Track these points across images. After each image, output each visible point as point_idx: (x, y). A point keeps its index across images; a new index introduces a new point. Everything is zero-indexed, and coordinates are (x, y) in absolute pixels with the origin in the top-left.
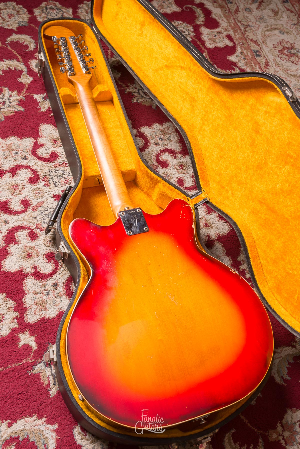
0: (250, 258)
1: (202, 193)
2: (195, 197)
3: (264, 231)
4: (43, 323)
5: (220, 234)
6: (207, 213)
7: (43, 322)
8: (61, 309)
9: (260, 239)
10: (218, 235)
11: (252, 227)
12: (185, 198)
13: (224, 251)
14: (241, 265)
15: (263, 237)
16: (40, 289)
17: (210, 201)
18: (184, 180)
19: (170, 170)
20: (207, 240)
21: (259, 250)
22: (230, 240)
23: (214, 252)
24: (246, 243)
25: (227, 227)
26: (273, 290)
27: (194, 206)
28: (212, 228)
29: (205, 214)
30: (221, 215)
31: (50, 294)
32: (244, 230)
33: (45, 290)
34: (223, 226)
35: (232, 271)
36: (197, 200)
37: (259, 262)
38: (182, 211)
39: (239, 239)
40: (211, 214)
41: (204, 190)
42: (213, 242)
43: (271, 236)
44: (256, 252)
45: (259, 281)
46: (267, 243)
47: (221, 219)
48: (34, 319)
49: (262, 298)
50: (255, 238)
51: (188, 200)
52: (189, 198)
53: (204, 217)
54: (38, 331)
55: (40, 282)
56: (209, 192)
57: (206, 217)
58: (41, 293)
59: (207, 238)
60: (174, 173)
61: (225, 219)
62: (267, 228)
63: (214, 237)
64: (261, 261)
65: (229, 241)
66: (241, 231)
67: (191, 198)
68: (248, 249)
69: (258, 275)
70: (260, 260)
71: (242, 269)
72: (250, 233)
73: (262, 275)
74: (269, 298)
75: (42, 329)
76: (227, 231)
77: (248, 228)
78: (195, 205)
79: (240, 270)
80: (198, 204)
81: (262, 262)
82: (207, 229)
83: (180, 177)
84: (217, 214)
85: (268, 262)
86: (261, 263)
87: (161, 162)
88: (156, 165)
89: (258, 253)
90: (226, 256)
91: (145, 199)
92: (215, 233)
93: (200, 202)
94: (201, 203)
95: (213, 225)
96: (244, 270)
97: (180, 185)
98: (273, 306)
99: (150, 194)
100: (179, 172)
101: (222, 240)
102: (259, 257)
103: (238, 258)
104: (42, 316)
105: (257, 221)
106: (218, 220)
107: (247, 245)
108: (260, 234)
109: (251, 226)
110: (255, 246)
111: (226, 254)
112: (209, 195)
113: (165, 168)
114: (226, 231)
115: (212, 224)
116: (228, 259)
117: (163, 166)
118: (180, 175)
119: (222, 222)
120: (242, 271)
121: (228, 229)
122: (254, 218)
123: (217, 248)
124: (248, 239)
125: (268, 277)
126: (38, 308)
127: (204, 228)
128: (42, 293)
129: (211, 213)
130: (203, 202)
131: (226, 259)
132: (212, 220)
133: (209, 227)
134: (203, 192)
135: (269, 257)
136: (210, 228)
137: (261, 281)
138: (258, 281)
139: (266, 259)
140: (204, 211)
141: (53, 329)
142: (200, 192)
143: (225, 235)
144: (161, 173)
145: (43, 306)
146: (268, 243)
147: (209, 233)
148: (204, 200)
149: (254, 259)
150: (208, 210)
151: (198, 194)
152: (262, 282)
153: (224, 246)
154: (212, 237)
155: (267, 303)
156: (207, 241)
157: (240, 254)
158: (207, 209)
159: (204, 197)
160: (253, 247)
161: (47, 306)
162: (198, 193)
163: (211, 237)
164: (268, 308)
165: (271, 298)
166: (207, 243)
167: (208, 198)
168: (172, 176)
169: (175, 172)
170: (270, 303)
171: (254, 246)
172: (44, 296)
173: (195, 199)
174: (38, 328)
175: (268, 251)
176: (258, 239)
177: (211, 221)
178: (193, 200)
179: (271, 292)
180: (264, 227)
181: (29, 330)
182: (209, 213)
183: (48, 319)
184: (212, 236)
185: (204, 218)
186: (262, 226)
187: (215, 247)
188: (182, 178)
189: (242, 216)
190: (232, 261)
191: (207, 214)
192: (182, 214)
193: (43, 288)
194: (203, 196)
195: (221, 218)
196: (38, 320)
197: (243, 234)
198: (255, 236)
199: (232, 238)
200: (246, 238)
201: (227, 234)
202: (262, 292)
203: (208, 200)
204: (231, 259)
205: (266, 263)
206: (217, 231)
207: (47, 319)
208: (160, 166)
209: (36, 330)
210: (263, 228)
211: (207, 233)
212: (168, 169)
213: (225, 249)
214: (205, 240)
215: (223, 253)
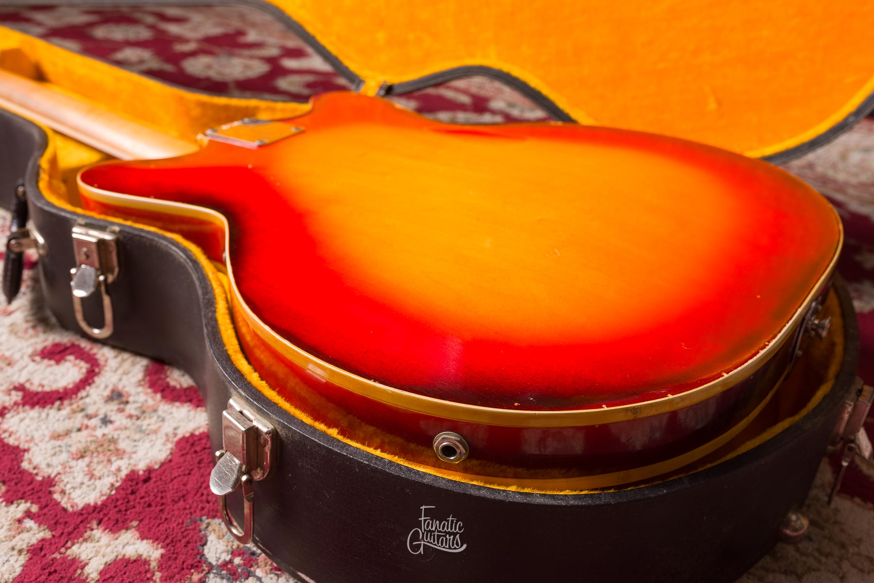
4: (140, 485)
7: (137, 484)
8: (175, 435)
16: (67, 421)
31: (113, 419)
33: (89, 417)
48: (97, 490)
54: (133, 510)
55: (59, 409)
58: (79, 430)
75: (147, 499)
104: (124, 473)
126: (95, 460)
128: (84, 427)
141: (185, 485)
145: (109, 450)
161: (122, 445)
172: (94, 428)
174: (132, 503)
181: (99, 523)
183: (149, 471)
193: (80, 416)
196: (112, 485)
207: (145, 471)
209: (126, 510)
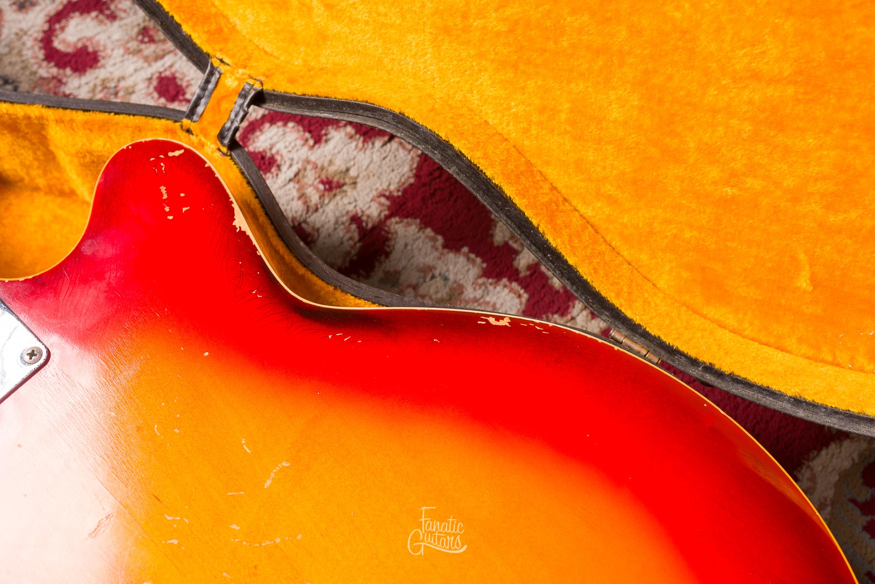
0: (535, 222)
1: (220, 74)
2: (206, 104)
3: (531, 84)
5: (392, 188)
6: (311, 142)
9: (533, 127)
10: (384, 196)
11: (476, 96)
12: (173, 132)
13: (434, 240)
14: (517, 253)
15: (542, 110)
17: (268, 87)
18: (178, 75)
19: (111, 69)
20: (356, 236)
21: (552, 173)
22: (435, 190)
23: (403, 263)
24: (489, 173)
25: (402, 153)
26: (686, 297)
27: (222, 143)
28: (355, 183)
29: (306, 148)
30: (361, 125)
32: (450, 126)
34: (387, 159)
35: (492, 320)
36: (220, 111)
37: (576, 221)
38: (163, 189)
39: (452, 170)
40: (326, 141)
41: (222, 61)
42: (382, 229)
43: (573, 85)
44: (546, 188)
45: (618, 295)
46: (569, 128)
47: (370, 138)
49: (663, 353)
50: (512, 131)
51: (189, 131)
52: (186, 122)
53: (308, 162)
56: (245, 56)
57: (313, 158)
59: (354, 227)
60: (131, 69)
61: (382, 133)
62: (539, 61)
63: (374, 211)
64: (582, 209)
65: (432, 195)
66: (443, 135)
67: (195, 118)
68: (509, 191)
69: (601, 272)
70: (576, 210)
71: (529, 267)
72: (480, 125)
73: (617, 262)
74: (690, 340)
76: (411, 166)
77: (464, 111)
78: (221, 136)
79: (522, 275)
80: (228, 125)
81: (588, 212)
82: (338, 198)
83: (160, 73)
84: (350, 129)
85: (611, 200)
86: (587, 222)
87: (66, 59)
88: (54, 78)
89: (553, 188)
90: (451, 256)
91: (60, 212)
92: (371, 196)
93: (233, 116)
94: (236, 116)
95: (353, 173)
96: (534, 269)
97: (173, 99)
98: (725, 366)
99: (66, 188)
100: (146, 59)
101: (409, 204)
102: (565, 200)
103: (492, 236)
105: (481, 56)
106: (360, 145)
107: (496, 181)
108: (522, 108)
109: (469, 95)
110: (529, 164)
111: (445, 246)
112: (251, 67)
113: (91, 67)
114: (406, 169)
115: (348, 170)
116: (462, 259)
117: (80, 67)
118: (158, 67)
119: (378, 143)
120: (531, 275)
121: (409, 157)
122: (464, 55)
123: (406, 245)
124: (486, 156)
125: (644, 257)
127: (326, 201)
129: (326, 134)
130: (241, 106)
131: (455, 264)
132: (340, 156)
133: (340, 186)
134: (222, 68)
135: (605, 178)
136: (345, 188)
137: (625, 289)
138: (613, 295)
139: (598, 195)
140: (299, 142)
142: (212, 74)
143: (411, 185)
144: (83, 94)
146: (573, 123)
147: (350, 208)
148: (243, 96)
149: (552, 220)
150: (310, 132)
151: (210, 86)
152: (630, 293)
153: (425, 224)
154: (368, 216)
155: (694, 362)
156: (360, 240)
157: (492, 220)
158: (304, 131)
159: (236, 83)
160: (522, 173)
162: (207, 81)
163: (364, 218)
164: (709, 378)
165: (699, 335)
166: (362, 248)
167: (251, 82)
168: (129, 82)
169: (131, 64)
170: (706, 358)
171: (522, 168)
173: (207, 116)
175: (591, 156)
176: (526, 131)
177: (339, 164)
178: (205, 123)
179: (684, 308)
180: (522, 67)
182: (318, 140)
184: (368, 212)
185: (309, 167)
186: (515, 67)
187: (399, 245)
188: (168, 73)
189: (415, 75)
190: (479, 260)
191: (313, 146)
192: (174, 201)
194: (230, 82)
195: (367, 133)
197: (458, 145)
198: (508, 125)
199: (438, 181)
200: (478, 154)
201: (417, 176)
202: (654, 331)
203: (258, 86)
204: (472, 256)
205: (607, 210)
206: (378, 185)
208: (68, 71)
210: (524, 72)
211: (344, 212)
212: (103, 66)
213: (437, 231)
214: (351, 238)
215: (437, 249)
